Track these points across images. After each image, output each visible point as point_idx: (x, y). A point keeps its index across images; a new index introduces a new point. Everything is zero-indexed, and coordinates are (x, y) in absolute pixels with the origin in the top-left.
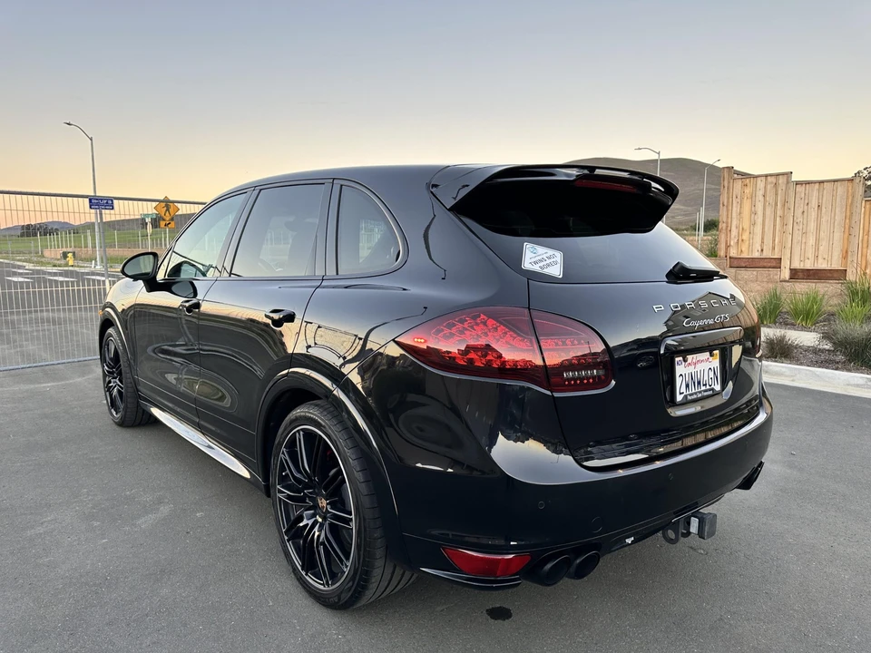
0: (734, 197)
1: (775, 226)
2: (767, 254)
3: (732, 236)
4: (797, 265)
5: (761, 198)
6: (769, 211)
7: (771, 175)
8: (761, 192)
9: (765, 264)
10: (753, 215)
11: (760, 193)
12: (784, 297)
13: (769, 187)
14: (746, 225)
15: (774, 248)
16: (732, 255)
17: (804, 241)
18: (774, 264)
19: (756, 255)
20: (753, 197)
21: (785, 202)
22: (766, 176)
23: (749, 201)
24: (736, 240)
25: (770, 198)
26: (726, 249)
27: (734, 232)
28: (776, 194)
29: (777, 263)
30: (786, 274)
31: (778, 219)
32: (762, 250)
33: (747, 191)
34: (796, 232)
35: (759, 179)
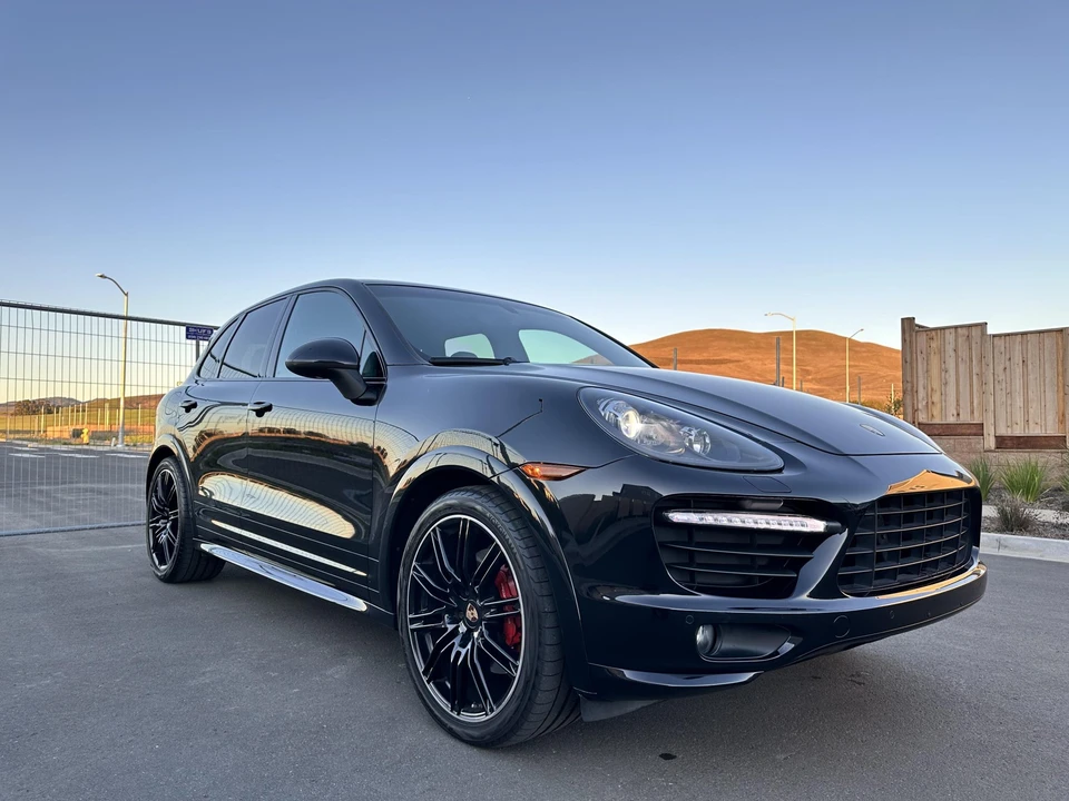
0: (919, 353)
1: (971, 386)
2: (965, 418)
3: (920, 398)
4: (1003, 431)
5: (952, 354)
6: (962, 368)
7: (962, 327)
8: (952, 346)
9: (964, 431)
10: (943, 373)
11: (950, 348)
12: (993, 469)
13: (960, 340)
14: (936, 385)
15: (972, 412)
16: (921, 420)
17: (1009, 402)
18: (974, 431)
19: (952, 420)
20: (941, 352)
21: (982, 357)
22: (956, 327)
23: (937, 356)
24: (924, 403)
25: (963, 353)
26: (914, 414)
27: (922, 393)
28: (970, 349)
29: (978, 430)
30: (991, 443)
31: (975, 377)
32: (958, 415)
33: (934, 345)
34: (998, 393)
35: (947, 331)
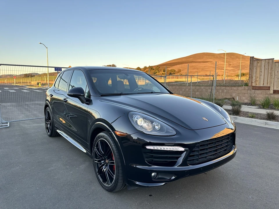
0: (254, 67)
1: (268, 76)
2: (265, 85)
3: (253, 79)
4: (275, 89)
5: (264, 67)
6: (266, 71)
7: (267, 59)
8: (264, 65)
9: (265, 88)
10: (260, 72)
11: (263, 65)
12: (271, 99)
13: (266, 63)
14: (258, 76)
15: (268, 83)
16: (253, 85)
17: (278, 81)
18: (267, 88)
19: (262, 85)
20: (261, 66)
21: (272, 68)
22: (265, 60)
23: (259, 68)
24: (255, 81)
25: (267, 67)
26: (251, 84)
27: (254, 78)
28: (269, 66)
29: (269, 88)
30: (272, 92)
31: (269, 74)
32: (264, 84)
33: (259, 64)
34: (275, 78)
35: (263, 61)
